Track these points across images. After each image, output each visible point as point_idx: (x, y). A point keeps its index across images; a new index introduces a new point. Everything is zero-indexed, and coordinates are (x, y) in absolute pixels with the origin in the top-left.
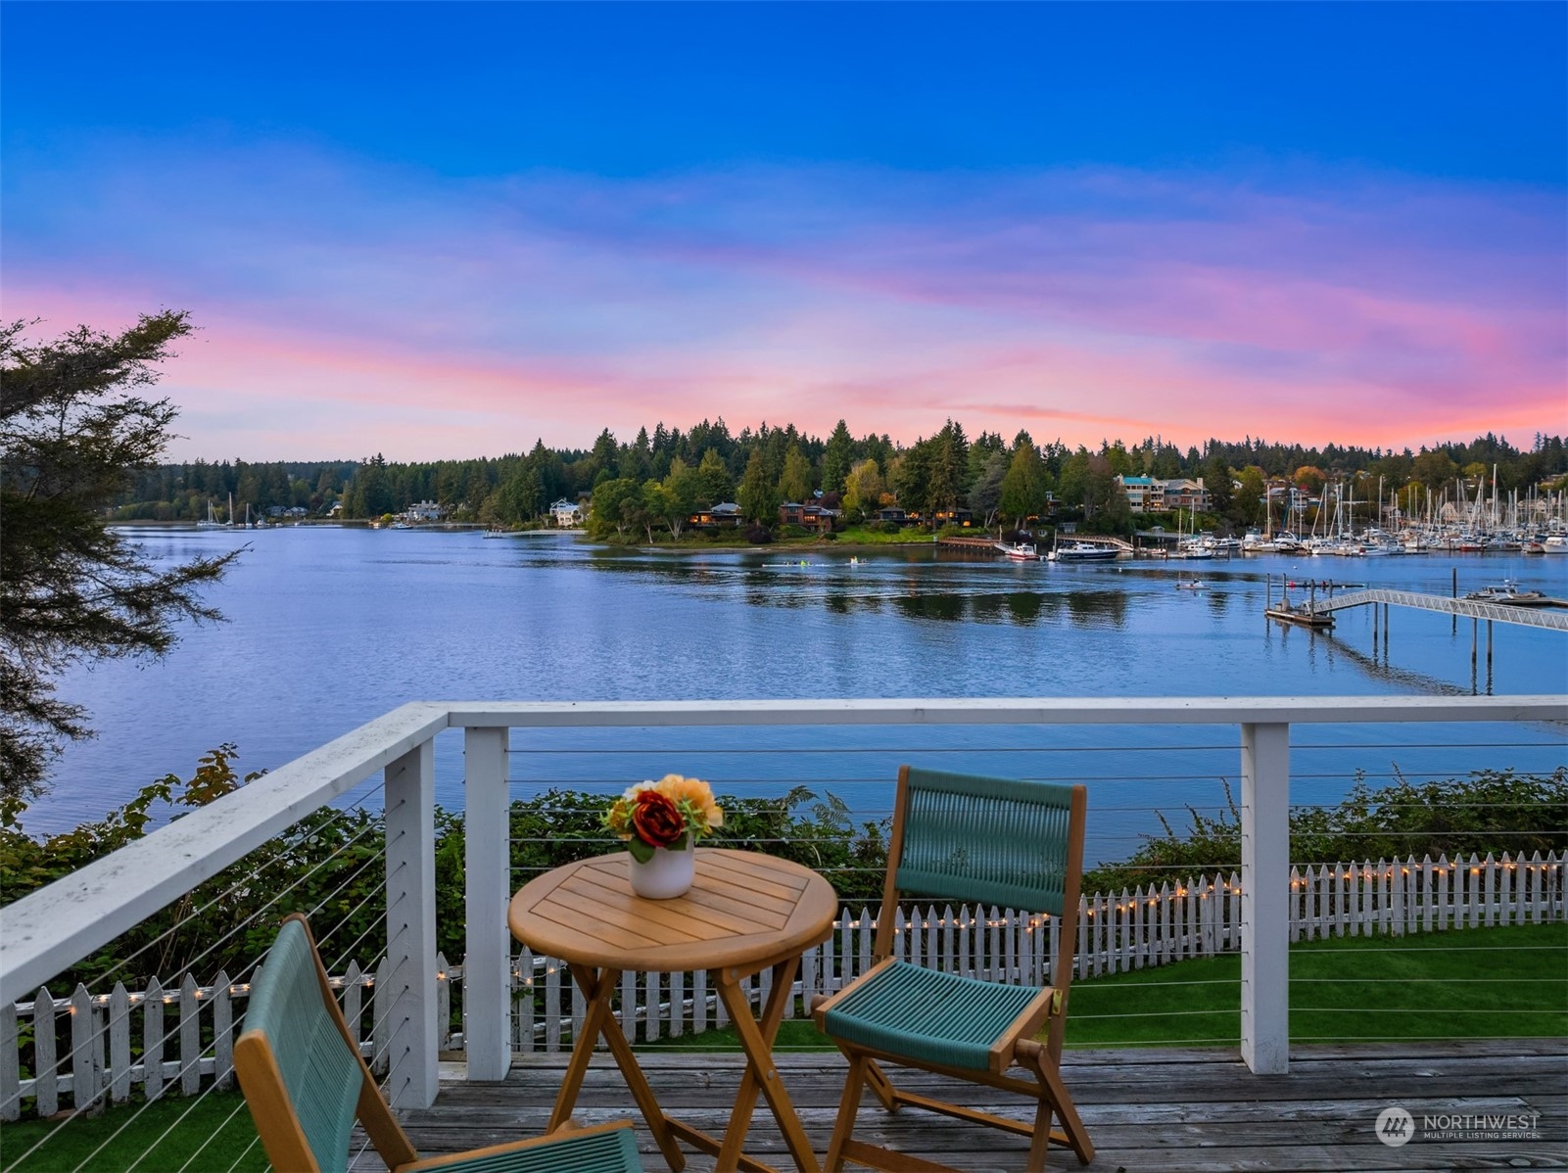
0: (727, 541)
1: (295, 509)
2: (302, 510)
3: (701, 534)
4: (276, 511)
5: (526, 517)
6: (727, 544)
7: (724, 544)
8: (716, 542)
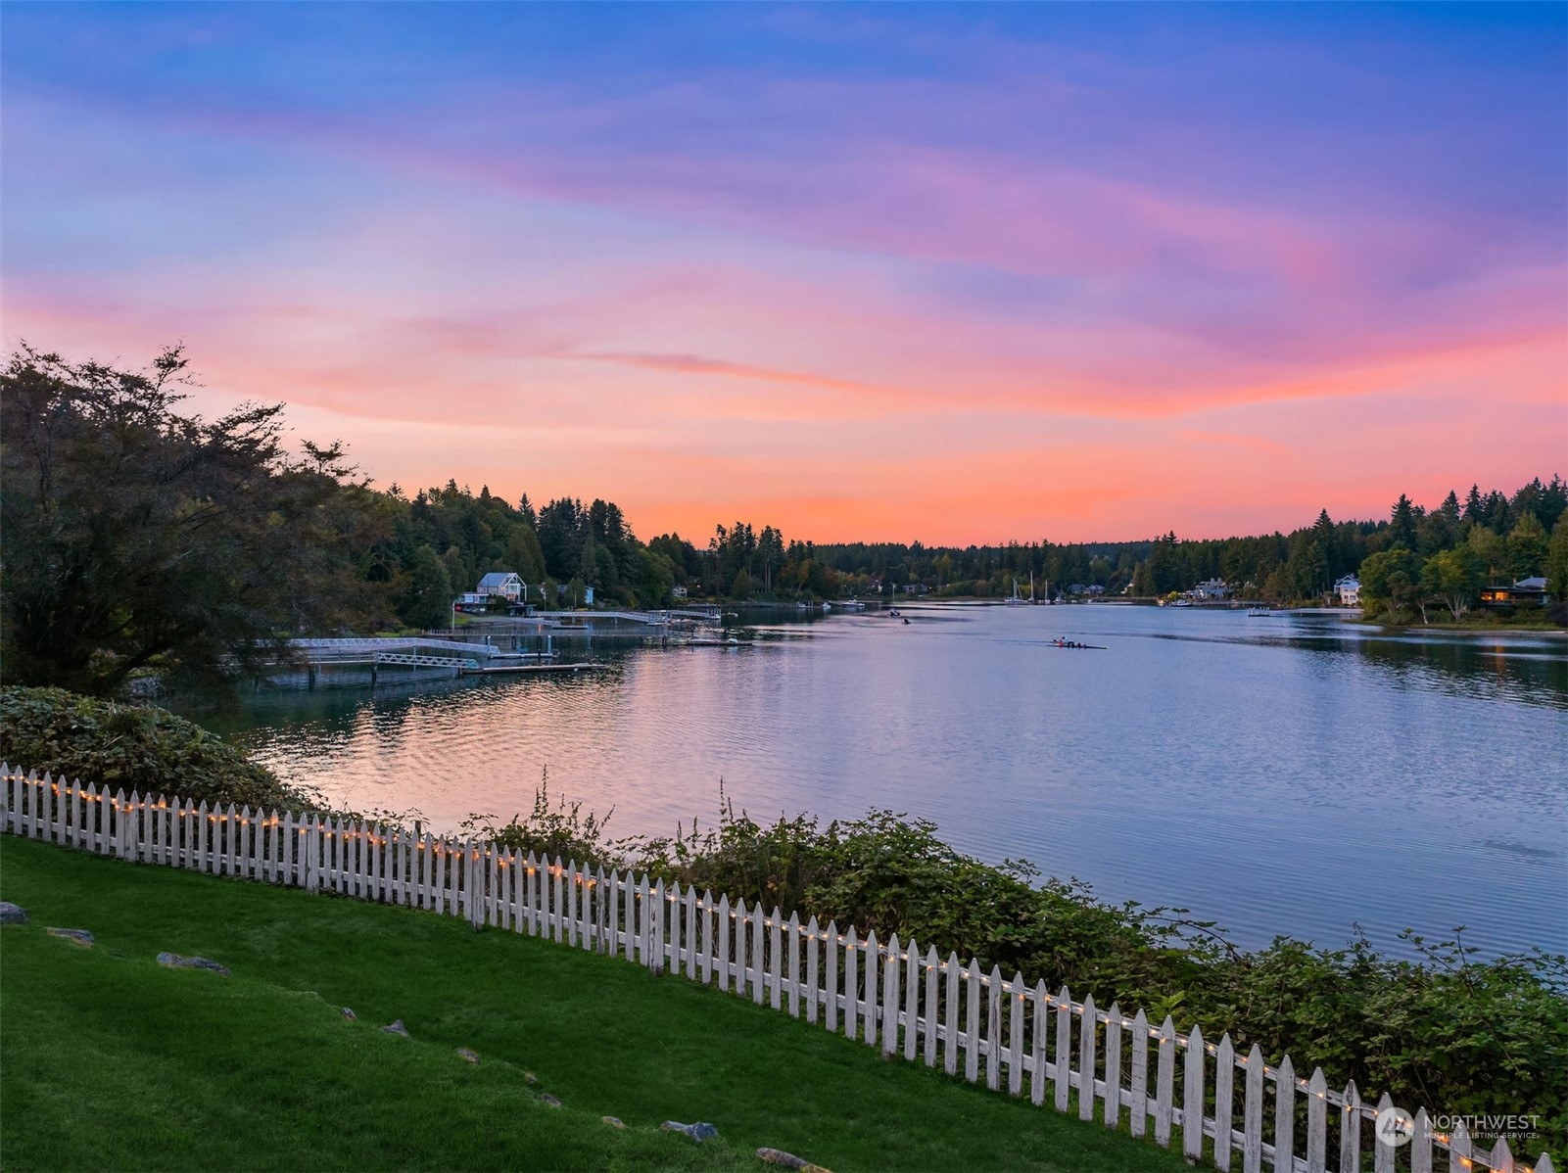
0: (1525, 623)
1: (1093, 587)
2: (1100, 588)
3: (1489, 614)
4: (1076, 589)
5: (1308, 595)
6: (1525, 626)
7: (1519, 626)
8: (1510, 623)
